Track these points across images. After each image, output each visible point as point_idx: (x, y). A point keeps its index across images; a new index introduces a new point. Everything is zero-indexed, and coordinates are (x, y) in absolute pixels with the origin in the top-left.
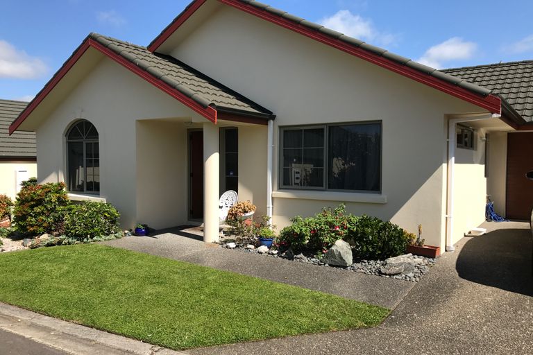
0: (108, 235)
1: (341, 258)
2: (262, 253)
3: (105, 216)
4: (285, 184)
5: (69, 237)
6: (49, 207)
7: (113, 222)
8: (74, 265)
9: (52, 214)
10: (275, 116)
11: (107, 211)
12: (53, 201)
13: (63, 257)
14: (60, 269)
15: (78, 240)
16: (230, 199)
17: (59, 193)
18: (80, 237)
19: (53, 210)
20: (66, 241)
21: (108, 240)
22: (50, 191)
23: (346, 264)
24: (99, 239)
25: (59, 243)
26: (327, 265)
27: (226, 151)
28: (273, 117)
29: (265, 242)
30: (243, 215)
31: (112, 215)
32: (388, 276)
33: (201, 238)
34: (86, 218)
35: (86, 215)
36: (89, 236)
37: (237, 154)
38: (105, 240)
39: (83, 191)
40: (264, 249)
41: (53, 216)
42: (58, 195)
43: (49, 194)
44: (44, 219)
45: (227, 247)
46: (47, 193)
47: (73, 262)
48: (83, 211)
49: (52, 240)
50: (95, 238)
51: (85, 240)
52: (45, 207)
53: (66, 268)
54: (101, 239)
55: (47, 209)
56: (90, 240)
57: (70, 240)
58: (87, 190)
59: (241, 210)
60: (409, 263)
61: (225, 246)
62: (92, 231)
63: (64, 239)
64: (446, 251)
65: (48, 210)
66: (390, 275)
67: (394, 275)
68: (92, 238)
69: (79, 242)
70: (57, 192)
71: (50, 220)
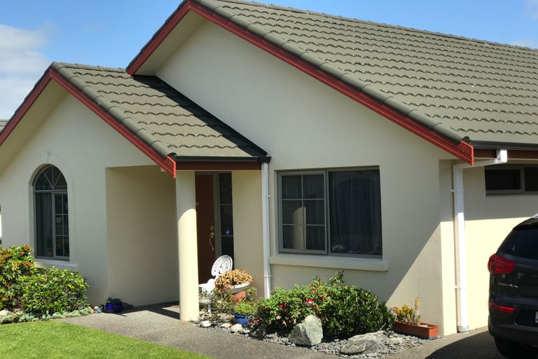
0: (71, 311)
1: (306, 336)
2: (233, 332)
3: (69, 288)
4: (285, 247)
5: (27, 312)
6: (9, 276)
7: (79, 295)
8: (23, 343)
9: (13, 285)
10: (271, 157)
11: (70, 282)
12: (13, 269)
13: (15, 334)
14: (8, 346)
15: (36, 317)
16: (224, 266)
17: (22, 259)
18: (38, 313)
19: (14, 281)
20: (23, 318)
21: (71, 317)
22: (11, 257)
23: (310, 343)
24: (60, 315)
25: (16, 320)
26: (294, 345)
27: (221, 202)
28: (268, 160)
29: (241, 320)
30: (232, 287)
31: (77, 286)
32: (346, 356)
33: (177, 316)
34: (46, 290)
35: (45, 286)
36: (47, 312)
37: (232, 206)
38: (67, 317)
39: (52, 256)
40: (238, 327)
41: (14, 289)
42: (20, 262)
43: (10, 261)
44: (3, 292)
45: (201, 326)
46: (7, 259)
47: (23, 339)
48: (42, 282)
49: (8, 317)
50: (55, 315)
51: (44, 317)
52: (5, 277)
53: (14, 344)
54: (61, 316)
55: (7, 279)
56: (49, 316)
57: (27, 316)
58: (58, 254)
59: (228, 280)
60: (372, 341)
61: (199, 325)
62: (51, 305)
63: (21, 315)
64: (458, 332)
65: (8, 281)
66: (349, 354)
67: (353, 354)
68: (51, 313)
69: (37, 319)
70: (19, 259)
71: (10, 293)
